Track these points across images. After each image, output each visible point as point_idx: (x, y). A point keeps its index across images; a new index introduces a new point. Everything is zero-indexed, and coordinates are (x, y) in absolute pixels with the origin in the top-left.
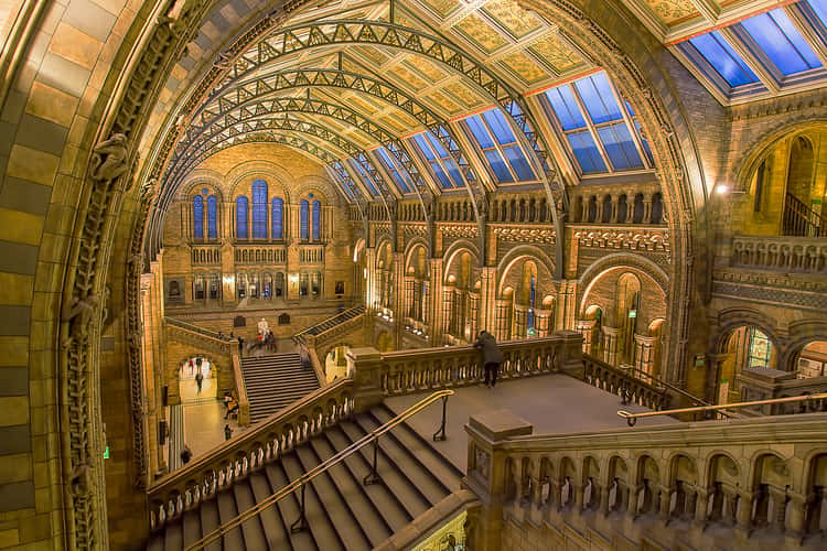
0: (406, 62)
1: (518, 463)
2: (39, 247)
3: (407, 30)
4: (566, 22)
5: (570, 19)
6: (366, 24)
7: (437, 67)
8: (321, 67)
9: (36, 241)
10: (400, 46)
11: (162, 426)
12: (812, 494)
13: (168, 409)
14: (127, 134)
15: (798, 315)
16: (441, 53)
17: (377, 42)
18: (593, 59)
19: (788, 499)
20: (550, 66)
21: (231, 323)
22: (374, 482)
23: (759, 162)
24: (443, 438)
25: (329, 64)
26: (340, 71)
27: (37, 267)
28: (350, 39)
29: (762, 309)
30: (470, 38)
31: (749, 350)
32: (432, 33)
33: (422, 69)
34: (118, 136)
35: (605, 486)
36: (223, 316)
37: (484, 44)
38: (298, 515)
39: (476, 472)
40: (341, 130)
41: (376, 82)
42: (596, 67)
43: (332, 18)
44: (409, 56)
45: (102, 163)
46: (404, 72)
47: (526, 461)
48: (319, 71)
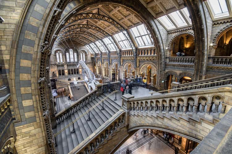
0: (102, 22)
1: (132, 104)
2: (31, 67)
3: (102, 15)
4: (136, 14)
5: (137, 13)
6: (93, 14)
7: (109, 24)
8: (83, 24)
9: (30, 66)
10: (101, 19)
11: (55, 102)
12: (188, 105)
13: (55, 99)
14: (48, 41)
15: (181, 72)
16: (110, 21)
17: (96, 18)
18: (142, 22)
19: (183, 106)
20: (133, 23)
21: (67, 80)
22: (103, 110)
23: (174, 42)
24: (116, 100)
25: (85, 23)
26: (87, 25)
27: (31, 72)
28: (89, 17)
29: (175, 71)
30: (116, 17)
31: (172, 79)
32: (107, 16)
33: (105, 24)
34: (46, 42)
35: (149, 106)
36: (66, 79)
37: (118, 18)
38: (88, 117)
39: (124, 106)
40: (88, 38)
41: (96, 27)
42: (142, 23)
43: (85, 13)
44: (103, 21)
45: (43, 48)
46: (101, 25)
47: (134, 103)
48: (83, 25)
